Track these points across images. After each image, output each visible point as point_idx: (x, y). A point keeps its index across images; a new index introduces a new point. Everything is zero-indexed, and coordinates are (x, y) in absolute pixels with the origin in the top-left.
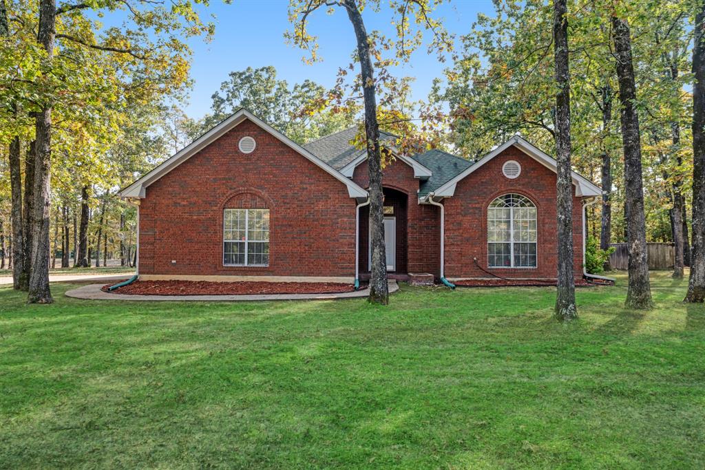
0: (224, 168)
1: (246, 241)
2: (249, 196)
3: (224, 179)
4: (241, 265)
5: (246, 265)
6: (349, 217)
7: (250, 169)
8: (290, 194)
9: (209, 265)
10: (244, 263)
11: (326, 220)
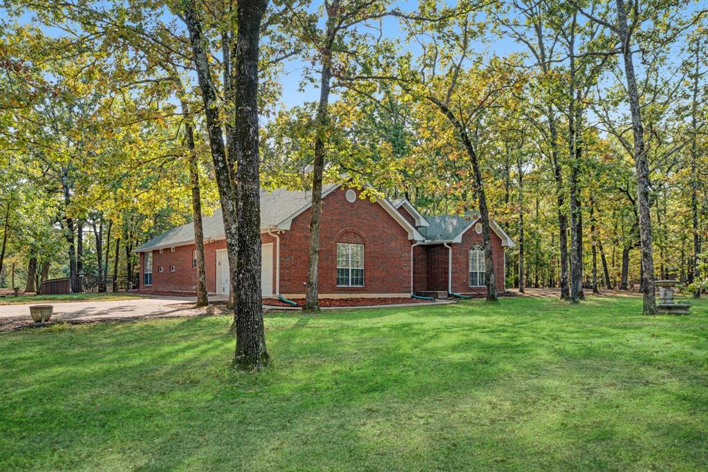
0: (337, 211)
1: (350, 268)
2: (353, 234)
3: (338, 220)
4: (347, 286)
5: (350, 286)
6: (408, 252)
7: (353, 214)
8: (377, 234)
9: (328, 285)
10: (348, 284)
11: (396, 254)
